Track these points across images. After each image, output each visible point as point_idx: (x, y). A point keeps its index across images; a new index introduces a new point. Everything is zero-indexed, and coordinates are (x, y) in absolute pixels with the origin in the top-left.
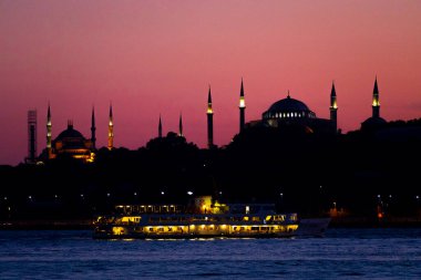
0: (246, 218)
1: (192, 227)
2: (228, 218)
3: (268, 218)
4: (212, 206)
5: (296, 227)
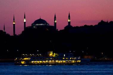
0: (64, 58)
1: (47, 61)
2: (58, 58)
3: (71, 58)
4: (53, 54)
5: (80, 61)
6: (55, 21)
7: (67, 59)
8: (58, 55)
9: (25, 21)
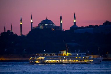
0: (76, 58)
1: (60, 60)
2: (71, 58)
3: (83, 58)
5: (92, 60)
6: (61, 21)
7: (79, 58)
8: (71, 55)
9: (32, 21)
